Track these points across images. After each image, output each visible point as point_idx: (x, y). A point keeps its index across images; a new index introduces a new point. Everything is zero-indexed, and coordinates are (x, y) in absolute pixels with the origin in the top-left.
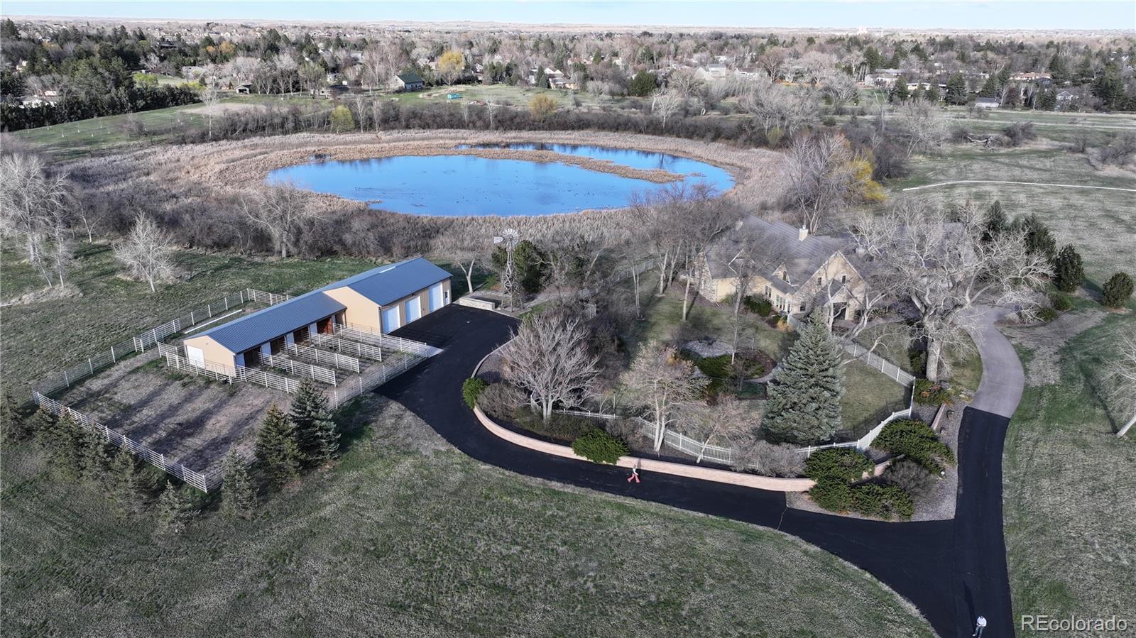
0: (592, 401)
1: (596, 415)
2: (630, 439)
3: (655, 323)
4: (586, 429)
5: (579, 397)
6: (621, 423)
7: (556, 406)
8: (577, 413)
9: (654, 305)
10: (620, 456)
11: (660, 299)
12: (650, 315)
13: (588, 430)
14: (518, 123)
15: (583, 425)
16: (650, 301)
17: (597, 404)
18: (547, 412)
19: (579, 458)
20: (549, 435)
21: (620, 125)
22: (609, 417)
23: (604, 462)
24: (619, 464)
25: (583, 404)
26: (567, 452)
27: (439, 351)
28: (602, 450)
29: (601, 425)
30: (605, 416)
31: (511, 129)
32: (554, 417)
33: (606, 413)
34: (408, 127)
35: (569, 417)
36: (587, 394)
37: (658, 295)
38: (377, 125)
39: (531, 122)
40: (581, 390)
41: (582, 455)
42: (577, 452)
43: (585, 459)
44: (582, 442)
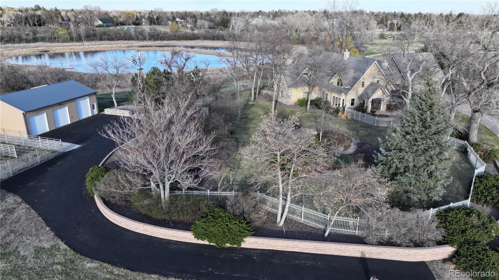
0: (210, 179)
1: (215, 193)
2: (254, 216)
3: (252, 119)
4: (205, 210)
5: (197, 177)
6: (241, 200)
7: (174, 187)
8: (196, 192)
9: (249, 108)
10: (245, 237)
11: (252, 105)
12: (249, 114)
13: (207, 211)
14: (161, 37)
15: (202, 206)
16: (246, 106)
17: (215, 182)
18: (165, 194)
19: (200, 242)
20: (167, 218)
21: (214, 37)
22: (227, 194)
23: (228, 245)
24: (243, 245)
25: (201, 184)
26: (187, 237)
27: (77, 146)
28: (224, 232)
29: (221, 203)
30: (224, 194)
31: (158, 40)
32: (173, 199)
33: (225, 190)
34: (101, 40)
35: (188, 197)
36: (205, 173)
37: (250, 103)
38: (83, 38)
39: (168, 37)
40: (198, 169)
41: (202, 239)
42: (197, 236)
43: (206, 242)
44: (203, 225)
